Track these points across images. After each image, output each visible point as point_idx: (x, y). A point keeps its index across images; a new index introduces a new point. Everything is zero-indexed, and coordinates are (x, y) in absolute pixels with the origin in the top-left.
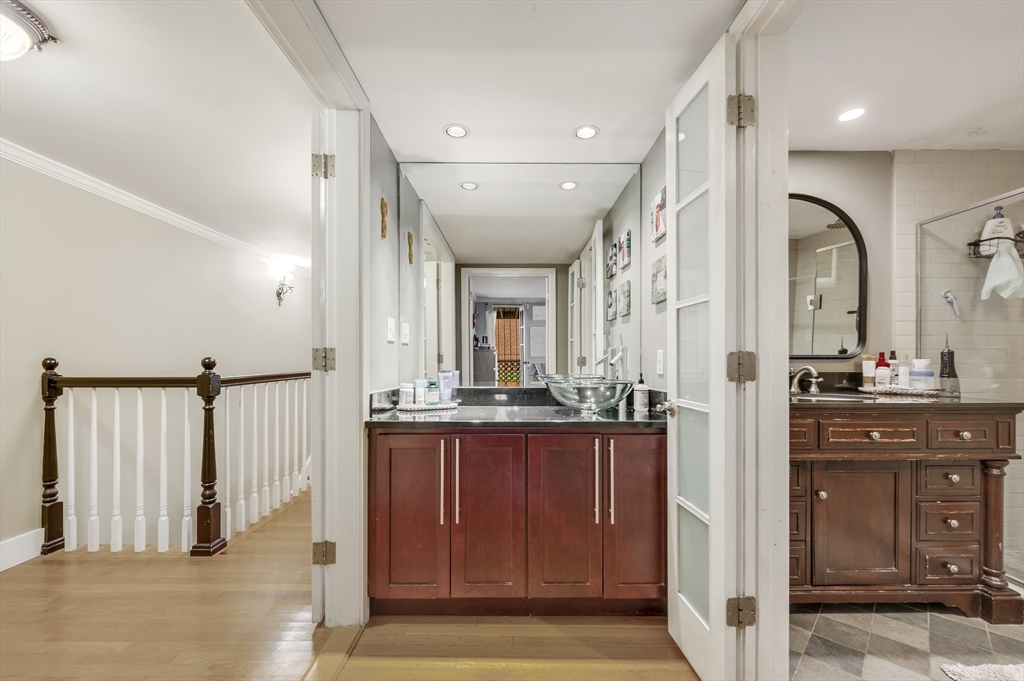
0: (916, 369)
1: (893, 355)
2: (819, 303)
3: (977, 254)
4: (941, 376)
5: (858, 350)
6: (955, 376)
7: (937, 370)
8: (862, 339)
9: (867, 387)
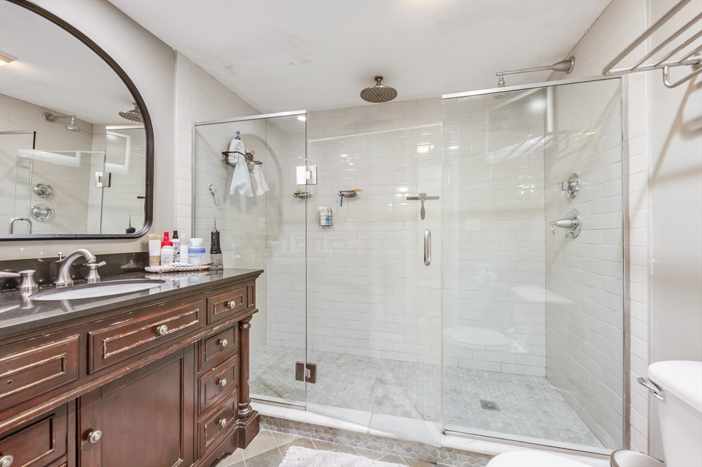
0: (193, 247)
1: (176, 235)
2: (109, 180)
3: (227, 162)
4: (212, 253)
5: (145, 230)
6: (220, 253)
7: (208, 247)
8: (149, 218)
9: (153, 268)
